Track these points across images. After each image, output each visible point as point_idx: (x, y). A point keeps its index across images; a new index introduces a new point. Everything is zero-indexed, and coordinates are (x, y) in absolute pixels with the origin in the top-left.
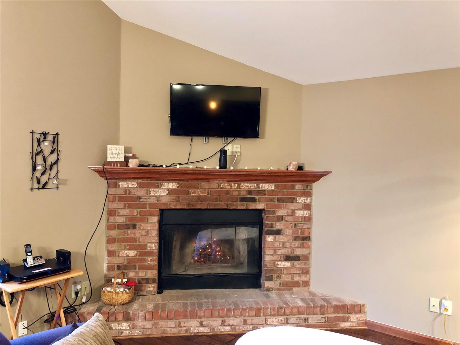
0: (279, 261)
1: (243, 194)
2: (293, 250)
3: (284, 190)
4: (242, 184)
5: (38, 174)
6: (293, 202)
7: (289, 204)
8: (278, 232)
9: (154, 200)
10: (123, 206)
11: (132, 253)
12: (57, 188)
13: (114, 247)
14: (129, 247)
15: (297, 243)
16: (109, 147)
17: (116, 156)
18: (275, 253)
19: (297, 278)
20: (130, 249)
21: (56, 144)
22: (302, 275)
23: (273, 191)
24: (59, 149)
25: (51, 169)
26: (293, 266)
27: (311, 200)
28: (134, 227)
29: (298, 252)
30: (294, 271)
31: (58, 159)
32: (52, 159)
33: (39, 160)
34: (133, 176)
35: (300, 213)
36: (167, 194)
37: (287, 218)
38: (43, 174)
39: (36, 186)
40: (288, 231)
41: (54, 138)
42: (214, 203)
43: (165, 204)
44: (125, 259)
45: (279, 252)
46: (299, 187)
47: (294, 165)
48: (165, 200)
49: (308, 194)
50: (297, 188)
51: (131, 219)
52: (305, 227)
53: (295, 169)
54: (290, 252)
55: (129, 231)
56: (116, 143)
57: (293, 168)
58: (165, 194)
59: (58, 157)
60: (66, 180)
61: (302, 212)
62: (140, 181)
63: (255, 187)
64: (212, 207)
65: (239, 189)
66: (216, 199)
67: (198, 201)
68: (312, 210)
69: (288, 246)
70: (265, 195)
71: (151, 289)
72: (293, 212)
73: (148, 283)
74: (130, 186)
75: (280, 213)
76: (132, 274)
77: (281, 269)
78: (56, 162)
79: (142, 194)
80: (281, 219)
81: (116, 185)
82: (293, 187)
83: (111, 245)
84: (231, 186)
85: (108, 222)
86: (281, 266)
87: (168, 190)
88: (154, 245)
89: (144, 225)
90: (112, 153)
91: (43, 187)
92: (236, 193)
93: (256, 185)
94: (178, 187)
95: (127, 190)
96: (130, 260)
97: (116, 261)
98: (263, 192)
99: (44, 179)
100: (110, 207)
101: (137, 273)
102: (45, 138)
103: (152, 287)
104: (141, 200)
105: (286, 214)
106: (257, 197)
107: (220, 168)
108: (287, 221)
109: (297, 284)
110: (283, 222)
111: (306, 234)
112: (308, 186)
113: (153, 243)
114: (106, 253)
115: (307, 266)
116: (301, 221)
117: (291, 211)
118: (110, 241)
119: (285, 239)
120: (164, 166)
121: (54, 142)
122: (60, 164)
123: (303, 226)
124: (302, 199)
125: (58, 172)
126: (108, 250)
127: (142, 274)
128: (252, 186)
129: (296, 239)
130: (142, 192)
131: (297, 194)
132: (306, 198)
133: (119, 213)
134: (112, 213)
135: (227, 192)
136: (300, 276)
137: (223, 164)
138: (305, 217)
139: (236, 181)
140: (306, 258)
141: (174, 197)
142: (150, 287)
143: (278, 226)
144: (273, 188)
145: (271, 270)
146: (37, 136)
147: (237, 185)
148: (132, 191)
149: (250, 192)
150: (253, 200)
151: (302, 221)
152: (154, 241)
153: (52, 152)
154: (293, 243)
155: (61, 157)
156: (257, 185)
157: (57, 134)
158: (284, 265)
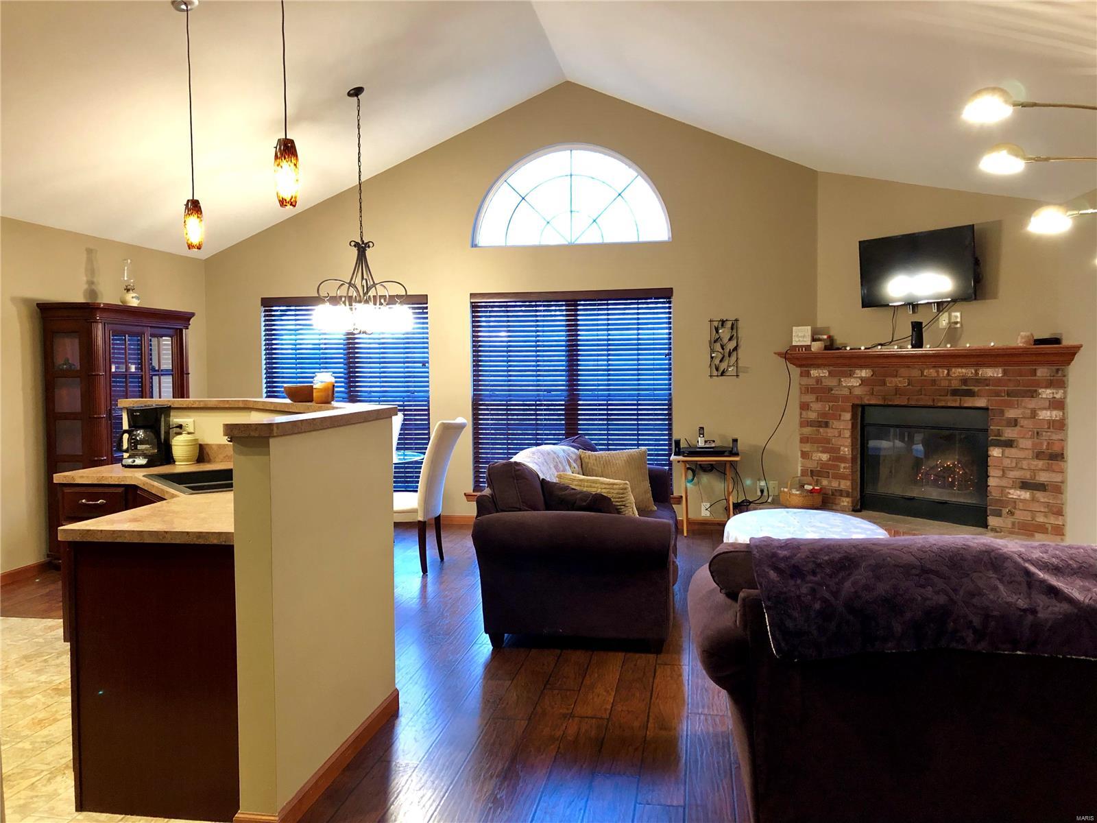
0: (1011, 488)
1: (955, 384)
2: (1034, 472)
3: (1018, 378)
4: (953, 370)
5: (717, 362)
6: (1032, 397)
7: (1027, 399)
8: (1009, 444)
9: (846, 392)
10: (814, 400)
11: (825, 457)
13: (807, 448)
14: (821, 449)
15: (1040, 464)
16: (794, 328)
18: (1004, 475)
19: (1040, 519)
20: (823, 452)
21: (735, 331)
22: (1050, 514)
23: (999, 380)
24: (739, 336)
26: (1033, 499)
27: (1065, 393)
28: (826, 425)
29: (1043, 477)
30: (1035, 507)
31: (737, 345)
32: (731, 346)
33: (718, 347)
35: (1045, 415)
36: (860, 385)
37: (1022, 422)
39: (715, 373)
40: (1026, 443)
41: (733, 325)
42: (916, 397)
43: (858, 397)
44: (818, 463)
45: (1013, 474)
46: (1042, 372)
47: (1022, 338)
48: (858, 392)
49: (1059, 384)
50: (1039, 373)
51: (824, 415)
52: (1055, 437)
53: (1024, 343)
54: (1028, 477)
55: (821, 430)
58: (858, 384)
60: (746, 368)
61: (1048, 413)
62: (831, 368)
63: (972, 373)
64: (913, 403)
65: (949, 378)
66: (920, 392)
67: (896, 394)
68: (1065, 411)
69: (1024, 467)
70: (988, 385)
71: (845, 504)
72: (1034, 414)
73: (841, 495)
74: (821, 375)
75: (1011, 413)
76: (825, 482)
77: (1015, 501)
78: (736, 349)
79: (833, 384)
80: (1014, 423)
81: (808, 374)
82: (1034, 373)
83: (803, 445)
84: (937, 372)
85: (801, 418)
86: (1015, 497)
87: (861, 380)
88: (846, 449)
89: (835, 424)
90: (798, 336)
91: (722, 374)
92: (944, 383)
93: (973, 371)
94: (872, 376)
95: (819, 380)
96: (823, 465)
97: (811, 465)
98: (986, 381)
99: (723, 366)
100: (802, 400)
101: (830, 482)
102: (722, 325)
103: (846, 502)
104: (833, 392)
105: (1021, 416)
106: (976, 389)
107: (912, 348)
108: (1022, 427)
109: (1042, 529)
110: (1018, 428)
111: (1056, 449)
112: (1058, 370)
113: (846, 446)
114: (799, 454)
115: (1059, 502)
116: (1046, 427)
117: (1029, 411)
118: (804, 440)
119: (1021, 454)
120: (863, 348)
121: (732, 329)
122: (740, 351)
123: (1050, 436)
124: (1049, 391)
126: (802, 451)
127: (835, 484)
128: (968, 372)
129: (1039, 455)
130: (832, 382)
131: (1039, 384)
132: (1054, 391)
133: (811, 407)
134: (804, 407)
135: (933, 382)
136: (1046, 517)
137: (915, 341)
138: (1054, 421)
139: (944, 366)
140: (1058, 489)
141: (867, 388)
142: (843, 502)
143: (1009, 433)
144: (1000, 375)
145: (998, 501)
146: (716, 324)
147: (946, 372)
148: (823, 380)
149: (965, 381)
150: (970, 394)
151: (1049, 428)
152: (847, 444)
154: (1035, 463)
155: (741, 343)
156: (976, 371)
158: (1019, 496)
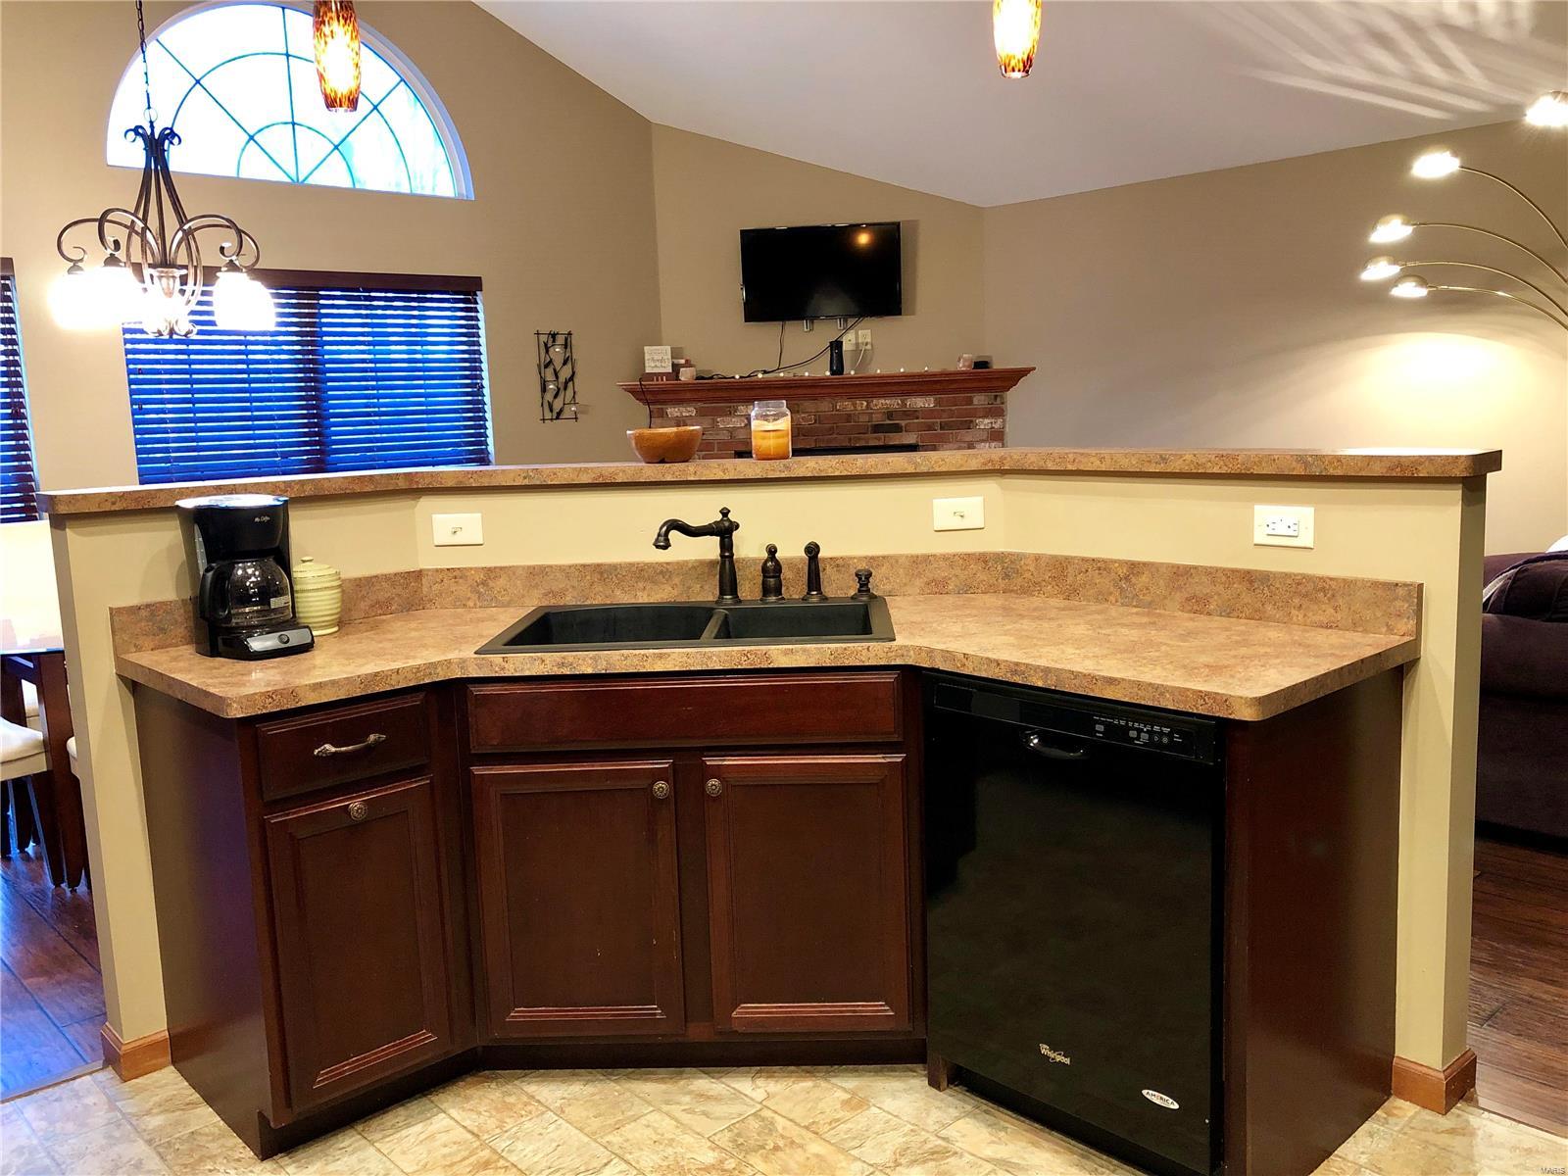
1: (877, 419)
3: (954, 408)
4: (875, 401)
5: (549, 397)
6: (969, 428)
7: (963, 431)
12: (576, 418)
16: (646, 348)
17: (658, 364)
21: (569, 349)
23: (931, 410)
24: (574, 357)
25: (565, 389)
27: (1004, 421)
31: (574, 373)
32: (565, 373)
33: (549, 374)
34: (688, 395)
35: (983, 447)
36: (746, 426)
38: (556, 397)
39: (548, 415)
41: (566, 339)
42: (827, 437)
43: (744, 442)
46: (979, 400)
47: (965, 360)
48: (742, 435)
49: (998, 412)
50: (975, 401)
53: (969, 366)
56: (657, 341)
57: (964, 366)
58: (743, 425)
59: (573, 369)
60: (587, 406)
61: (987, 445)
63: (898, 404)
64: (822, 444)
65: (869, 411)
66: (831, 431)
70: (917, 418)
74: (684, 414)
78: (572, 378)
79: (704, 426)
81: (661, 414)
82: (970, 401)
84: (854, 405)
87: (747, 419)
90: (653, 359)
91: (557, 418)
92: (864, 419)
93: (899, 401)
95: (679, 422)
98: (913, 414)
99: (558, 405)
102: (554, 341)
104: (704, 437)
106: (903, 423)
107: (832, 374)
112: (996, 397)
117: (966, 445)
120: (737, 377)
121: (566, 346)
124: (987, 421)
125: (575, 393)
128: (893, 403)
130: (704, 423)
131: (975, 414)
132: (993, 421)
135: (849, 417)
137: (837, 366)
139: (863, 397)
144: (932, 405)
146: (543, 338)
147: (865, 403)
148: (688, 422)
149: (890, 415)
150: (897, 429)
153: (565, 363)
155: (577, 370)
156: (903, 401)
157: (570, 334)
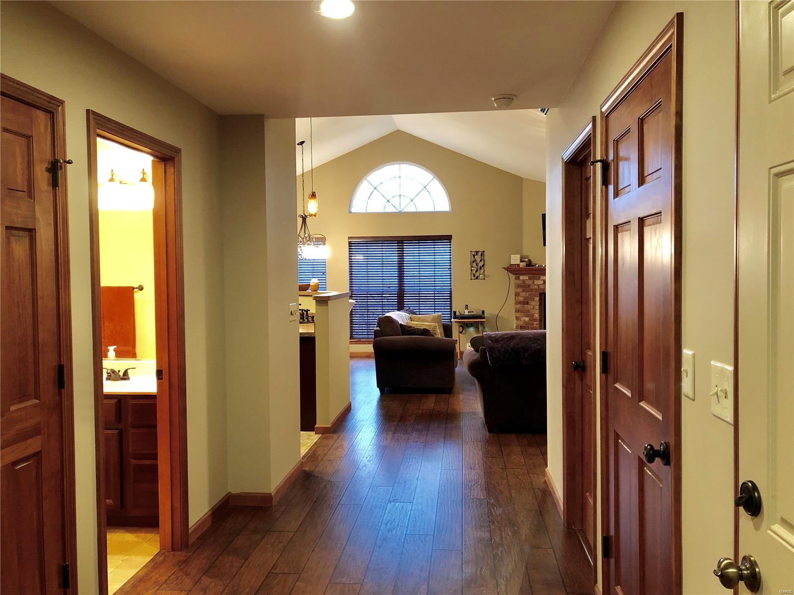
5: (474, 272)
10: (522, 291)
12: (484, 279)
14: (525, 315)
16: (512, 256)
17: (514, 261)
21: (483, 257)
24: (485, 259)
25: (480, 268)
28: (528, 303)
33: (474, 265)
38: (476, 272)
39: (473, 278)
41: (482, 254)
43: (542, 289)
44: (523, 322)
51: (526, 298)
55: (525, 306)
56: (516, 253)
59: (484, 263)
60: (489, 275)
62: (529, 275)
74: (525, 279)
79: (531, 283)
81: (519, 278)
83: (517, 314)
85: (515, 300)
89: (531, 303)
91: (477, 279)
96: (526, 323)
99: (477, 274)
100: (516, 291)
102: (477, 254)
104: (531, 287)
113: (537, 314)
114: (515, 319)
122: (485, 266)
125: (484, 270)
126: (516, 316)
133: (520, 295)
134: (517, 294)
146: (473, 253)
148: (526, 282)
